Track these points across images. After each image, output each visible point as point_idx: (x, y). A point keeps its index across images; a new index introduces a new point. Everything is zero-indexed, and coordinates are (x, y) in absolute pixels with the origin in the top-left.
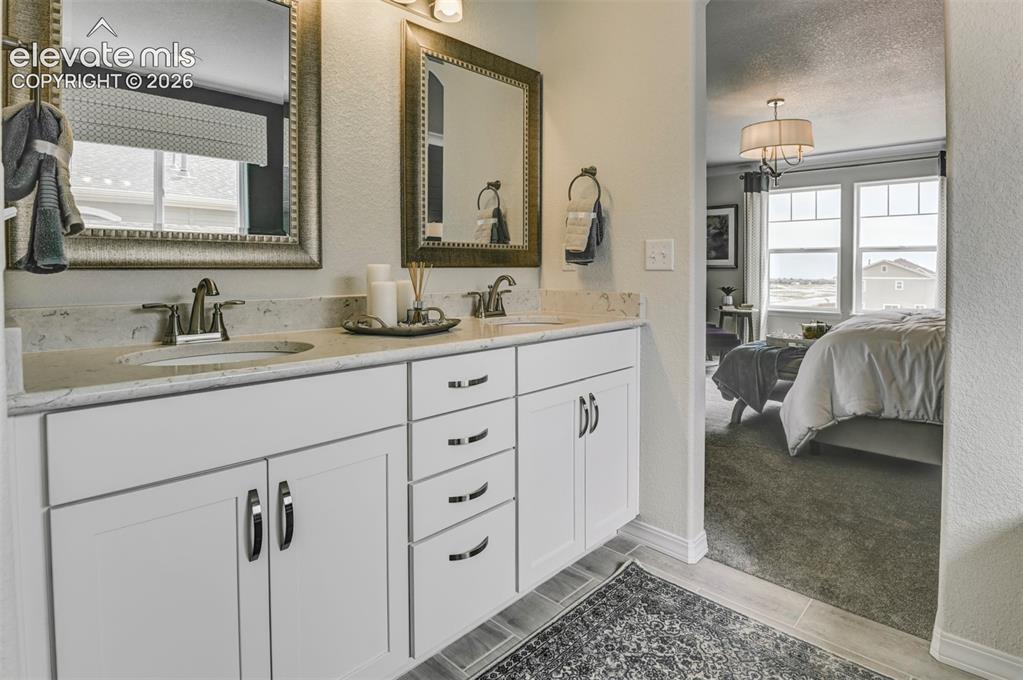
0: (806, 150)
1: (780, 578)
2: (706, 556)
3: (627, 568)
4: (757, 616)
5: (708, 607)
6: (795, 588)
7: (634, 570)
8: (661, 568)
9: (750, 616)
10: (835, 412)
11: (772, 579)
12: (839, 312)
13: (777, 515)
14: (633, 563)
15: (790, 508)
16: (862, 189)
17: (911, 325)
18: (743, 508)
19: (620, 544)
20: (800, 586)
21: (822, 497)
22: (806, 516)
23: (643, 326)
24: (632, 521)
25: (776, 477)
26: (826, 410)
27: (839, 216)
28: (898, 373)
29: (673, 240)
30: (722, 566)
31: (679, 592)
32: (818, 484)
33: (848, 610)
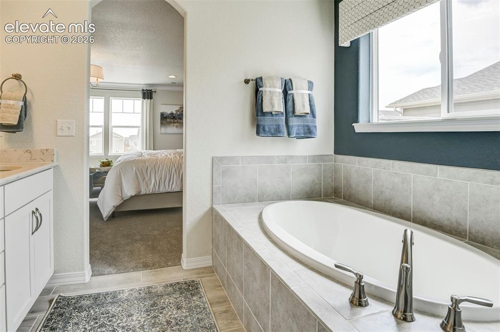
0: (100, 80)
1: (126, 270)
2: (92, 276)
3: (57, 300)
4: (126, 288)
5: (106, 295)
6: (134, 271)
7: (60, 299)
8: (73, 292)
9: (124, 289)
10: (123, 197)
11: (124, 271)
12: (103, 154)
13: (113, 246)
14: (59, 296)
15: (116, 242)
16: (113, 100)
18: (97, 249)
19: (46, 291)
20: (136, 269)
21: (125, 233)
22: (123, 242)
23: (55, 167)
24: (52, 276)
25: (103, 231)
26: (119, 196)
27: (103, 111)
28: (146, 176)
29: (74, 121)
30: (101, 276)
31: (89, 297)
32: (121, 229)
33: (155, 269)
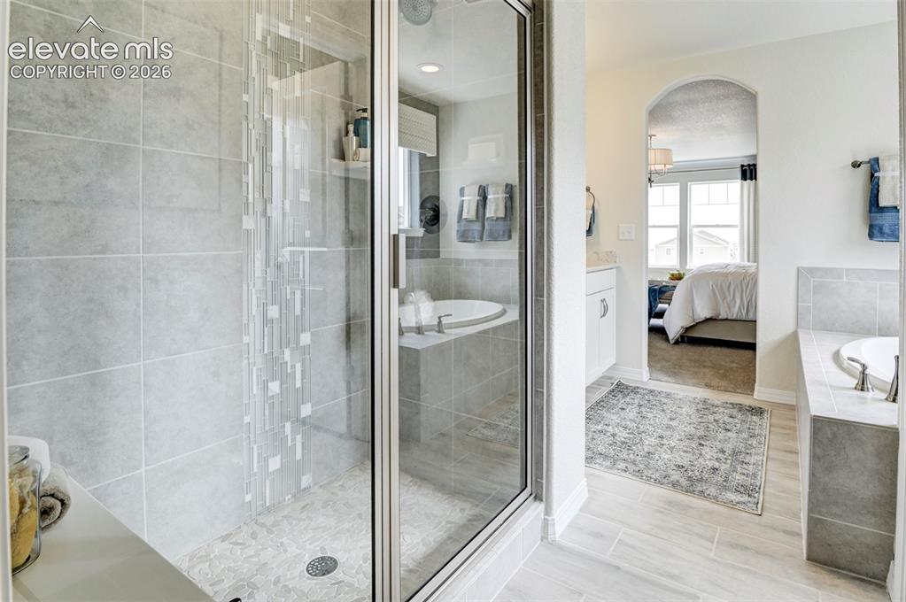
1: (685, 383)
2: (650, 379)
3: (617, 383)
6: (694, 386)
7: (621, 384)
10: (695, 317)
14: (619, 381)
16: (692, 186)
17: (731, 269)
20: (697, 385)
23: (617, 268)
24: (612, 366)
26: (689, 316)
28: (727, 294)
29: (634, 225)
30: (659, 382)
31: (645, 389)
33: (718, 390)
